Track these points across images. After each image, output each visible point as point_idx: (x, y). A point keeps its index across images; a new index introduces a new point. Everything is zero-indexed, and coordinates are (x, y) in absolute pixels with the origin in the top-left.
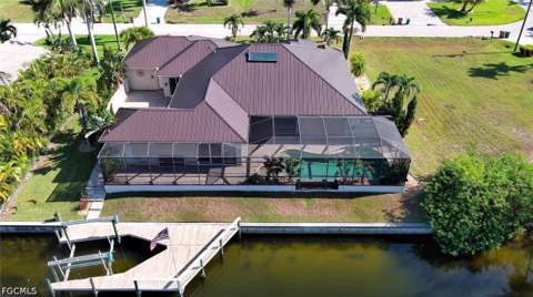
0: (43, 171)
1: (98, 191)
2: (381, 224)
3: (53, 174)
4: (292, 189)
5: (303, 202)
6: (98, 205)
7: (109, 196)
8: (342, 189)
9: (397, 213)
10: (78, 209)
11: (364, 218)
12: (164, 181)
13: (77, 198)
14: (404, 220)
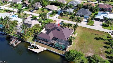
0: (32, 37)
1: (36, 41)
2: (61, 54)
3: (33, 37)
4: (54, 47)
5: (54, 49)
6: (35, 42)
7: (37, 42)
8: (59, 49)
9: (63, 54)
10: (33, 42)
11: (59, 53)
12: (42, 42)
13: (34, 41)
14: (64, 54)
